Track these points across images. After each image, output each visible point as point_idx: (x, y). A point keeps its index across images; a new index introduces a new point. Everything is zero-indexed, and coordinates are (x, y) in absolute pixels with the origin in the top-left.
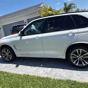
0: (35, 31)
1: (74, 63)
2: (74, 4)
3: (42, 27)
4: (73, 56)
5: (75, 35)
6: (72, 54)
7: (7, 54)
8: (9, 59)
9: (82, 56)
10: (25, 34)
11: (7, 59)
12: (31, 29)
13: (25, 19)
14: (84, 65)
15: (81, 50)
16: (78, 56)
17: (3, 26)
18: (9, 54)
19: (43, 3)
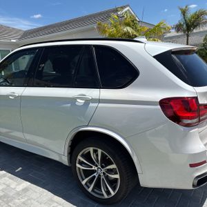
1: (84, 182)
5: (91, 105)
6: (80, 158)
9: (104, 170)
15: (100, 152)
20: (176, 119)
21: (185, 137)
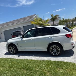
0: (30, 35)
1: (52, 53)
2: (59, 16)
3: (34, 33)
4: (51, 49)
5: (52, 38)
6: (51, 48)
7: (12, 49)
8: (14, 52)
9: (56, 50)
10: (24, 37)
11: (12, 53)
12: (28, 34)
13: (21, 26)
14: (57, 54)
15: (55, 46)
16: (54, 50)
17: (4, 31)
18: (14, 49)
19: (35, 15)
20: (68, 37)
21: (70, 40)
